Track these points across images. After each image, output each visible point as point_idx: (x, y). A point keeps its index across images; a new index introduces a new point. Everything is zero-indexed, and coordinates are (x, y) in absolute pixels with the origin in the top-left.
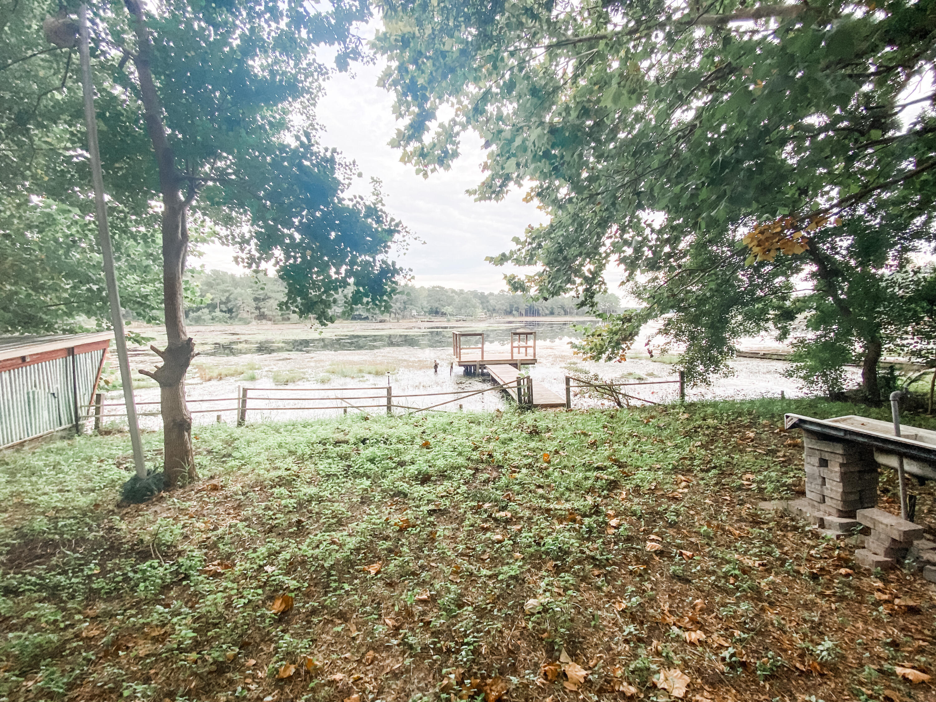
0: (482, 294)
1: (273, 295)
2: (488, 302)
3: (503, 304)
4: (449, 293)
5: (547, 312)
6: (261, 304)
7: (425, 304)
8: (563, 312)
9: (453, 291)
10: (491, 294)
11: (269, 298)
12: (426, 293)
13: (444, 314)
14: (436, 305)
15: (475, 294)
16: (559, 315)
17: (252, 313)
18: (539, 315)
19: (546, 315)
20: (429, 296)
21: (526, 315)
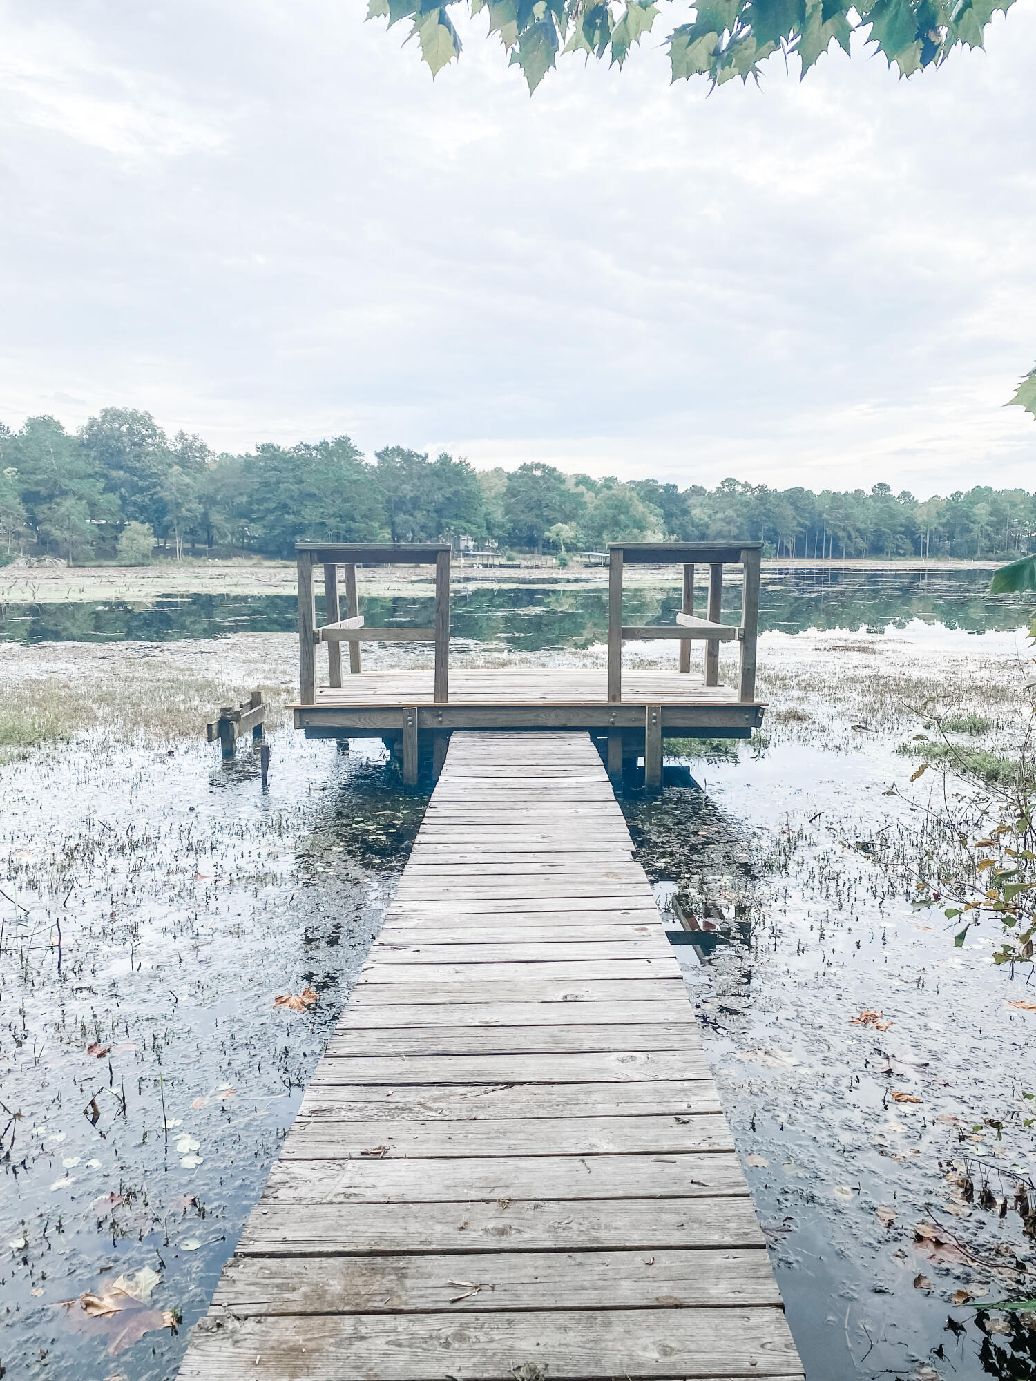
0: (670, 488)
1: (73, 485)
2: (685, 512)
3: (729, 521)
4: (570, 485)
5: (863, 545)
6: (42, 510)
7: (498, 516)
8: (909, 546)
9: (583, 481)
10: (696, 491)
11: (64, 493)
12: (501, 485)
13: (551, 547)
14: (530, 518)
15: (650, 492)
16: (898, 553)
17: (17, 535)
18: (837, 554)
19: (859, 554)
20: (511, 492)
21: (800, 554)
